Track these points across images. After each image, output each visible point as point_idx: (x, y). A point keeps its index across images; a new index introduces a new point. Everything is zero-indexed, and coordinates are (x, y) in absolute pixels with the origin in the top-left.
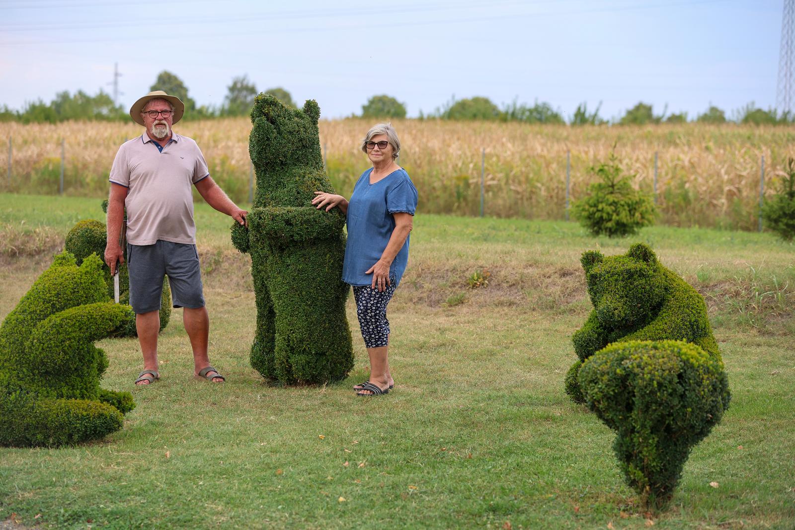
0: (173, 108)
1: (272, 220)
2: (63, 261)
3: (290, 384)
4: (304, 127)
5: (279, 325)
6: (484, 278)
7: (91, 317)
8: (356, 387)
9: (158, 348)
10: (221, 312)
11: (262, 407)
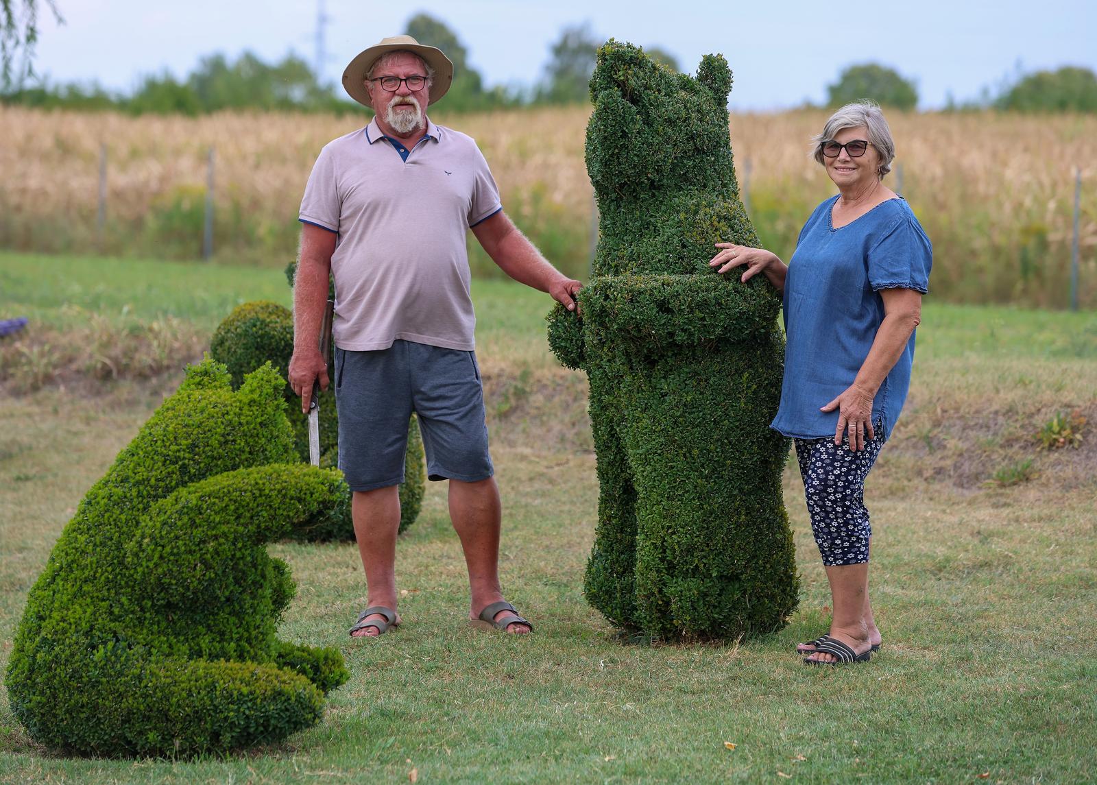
0: (431, 72)
1: (632, 300)
2: (204, 378)
3: (667, 639)
4: (698, 111)
5: (645, 516)
6: (1075, 430)
7: (259, 493)
8: (802, 646)
9: (396, 563)
10: (527, 494)
11: (608, 685)
